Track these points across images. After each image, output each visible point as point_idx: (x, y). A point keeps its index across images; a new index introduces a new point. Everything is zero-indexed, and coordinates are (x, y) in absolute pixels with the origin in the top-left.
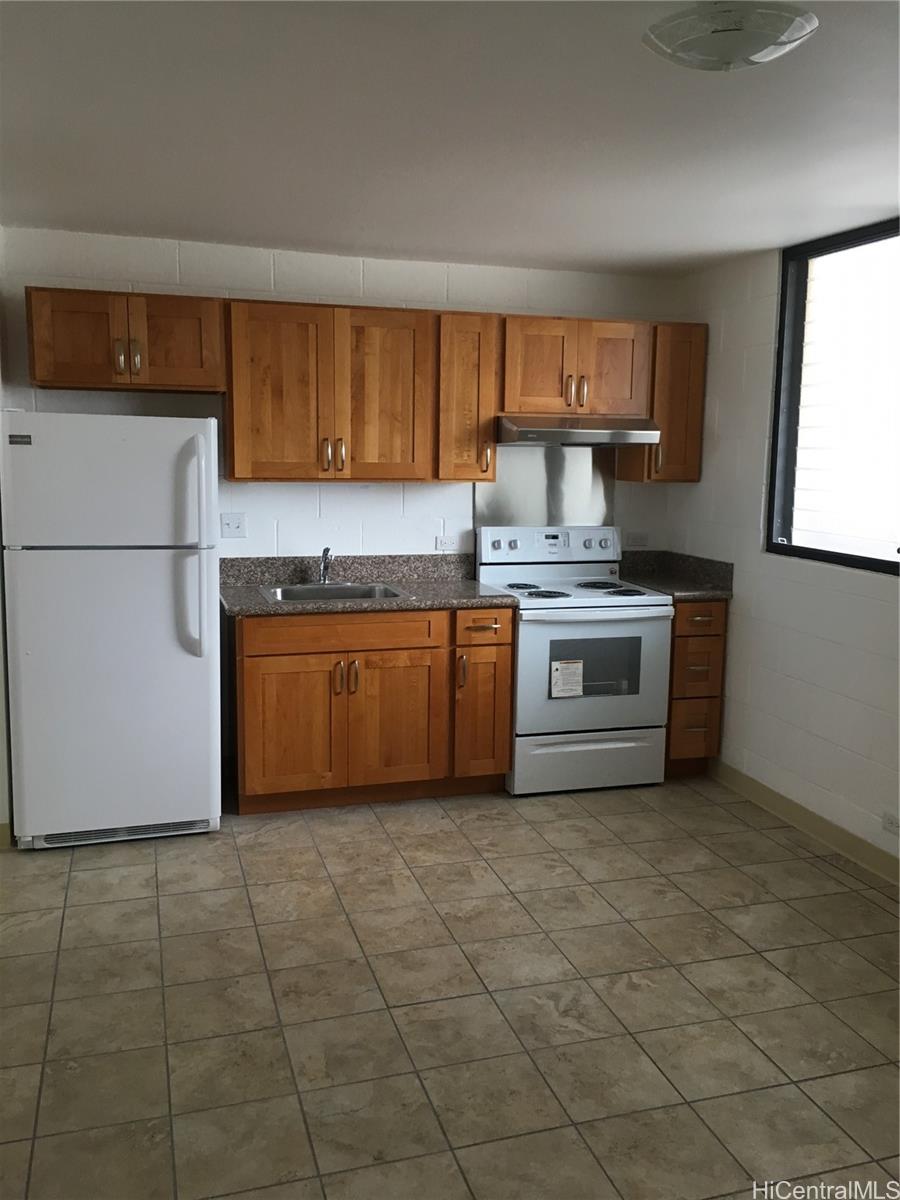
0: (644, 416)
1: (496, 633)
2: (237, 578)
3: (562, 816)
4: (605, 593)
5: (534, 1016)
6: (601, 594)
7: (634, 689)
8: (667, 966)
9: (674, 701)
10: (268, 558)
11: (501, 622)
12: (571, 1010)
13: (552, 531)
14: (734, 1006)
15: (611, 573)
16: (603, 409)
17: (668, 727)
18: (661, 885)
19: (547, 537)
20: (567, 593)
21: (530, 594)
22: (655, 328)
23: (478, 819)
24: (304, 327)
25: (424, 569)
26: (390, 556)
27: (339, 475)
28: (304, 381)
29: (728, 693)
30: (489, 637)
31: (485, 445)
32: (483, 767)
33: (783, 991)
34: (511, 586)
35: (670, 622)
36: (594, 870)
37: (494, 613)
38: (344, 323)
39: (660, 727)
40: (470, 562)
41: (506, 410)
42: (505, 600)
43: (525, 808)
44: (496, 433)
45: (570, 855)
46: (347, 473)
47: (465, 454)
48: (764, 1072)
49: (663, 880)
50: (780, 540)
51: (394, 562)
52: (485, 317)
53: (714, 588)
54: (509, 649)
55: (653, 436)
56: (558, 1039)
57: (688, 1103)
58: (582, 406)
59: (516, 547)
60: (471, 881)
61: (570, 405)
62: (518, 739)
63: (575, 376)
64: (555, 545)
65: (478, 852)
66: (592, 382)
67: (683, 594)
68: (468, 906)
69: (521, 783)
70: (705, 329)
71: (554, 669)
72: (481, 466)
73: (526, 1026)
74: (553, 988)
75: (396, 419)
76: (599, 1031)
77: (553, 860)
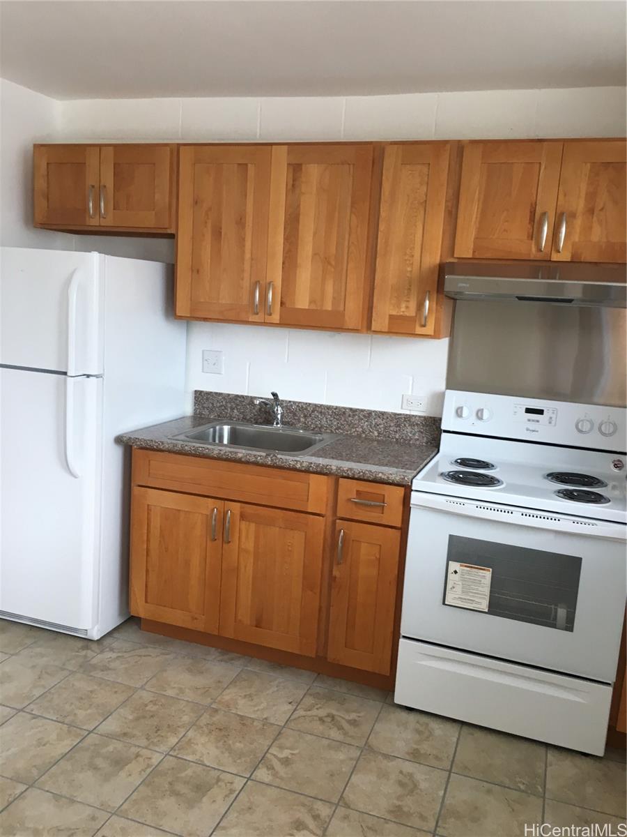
1: (382, 512)
2: (211, 411)
4: (557, 492)
6: (549, 492)
10: (237, 396)
13: (537, 404)
16: (589, 257)
17: (617, 687)
19: (529, 411)
24: (243, 167)
25: (385, 428)
26: (351, 409)
27: (268, 319)
28: (241, 222)
31: (424, 296)
37: (382, 489)
38: (281, 160)
39: (604, 684)
40: (434, 428)
41: (456, 255)
46: (276, 318)
47: (403, 305)
51: (354, 415)
52: (439, 145)
54: (398, 534)
58: (556, 251)
61: (541, 250)
62: (402, 640)
63: (550, 214)
64: (538, 421)
66: (577, 221)
69: (400, 692)
71: (451, 570)
72: (420, 319)
75: (329, 263)
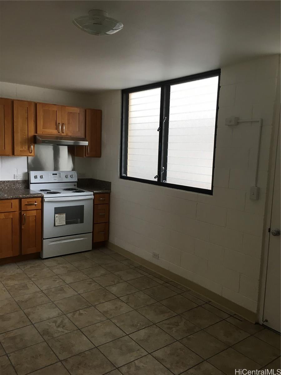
0: (83, 137)
1: (36, 206)
3: (59, 264)
4: (72, 192)
5: (48, 329)
6: (71, 192)
7: (82, 221)
8: (91, 306)
9: (95, 225)
11: (38, 202)
12: (60, 325)
13: (55, 172)
14: (111, 315)
15: (75, 185)
16: (70, 134)
17: (93, 232)
18: (90, 281)
19: (53, 174)
20: (59, 192)
21: (48, 193)
22: (86, 110)
23: (30, 268)
25: (10, 186)
29: (110, 221)
30: (33, 207)
31: (31, 144)
32: (32, 250)
33: (125, 308)
34: (41, 190)
35: (93, 200)
36: (69, 280)
37: (35, 199)
39: (91, 233)
40: (26, 183)
41: (38, 133)
42: (39, 195)
43: (47, 263)
44: (34, 140)
45: (62, 276)
47: (24, 147)
48: (119, 333)
49: (91, 280)
50: (124, 175)
52: (30, 103)
53: (106, 190)
54: (40, 211)
55: (86, 143)
56: (56, 335)
57: (96, 347)
58: (63, 133)
59: (42, 178)
60: (28, 289)
61: (59, 132)
62: (44, 240)
63: (61, 124)
64: (56, 177)
65: (30, 279)
66: (66, 126)
67: (96, 191)
68: (26, 297)
69: (45, 255)
70: (101, 112)
71: (56, 216)
72: (29, 151)
73: (46, 333)
74: (55, 319)
76: (69, 330)
77: (56, 278)
